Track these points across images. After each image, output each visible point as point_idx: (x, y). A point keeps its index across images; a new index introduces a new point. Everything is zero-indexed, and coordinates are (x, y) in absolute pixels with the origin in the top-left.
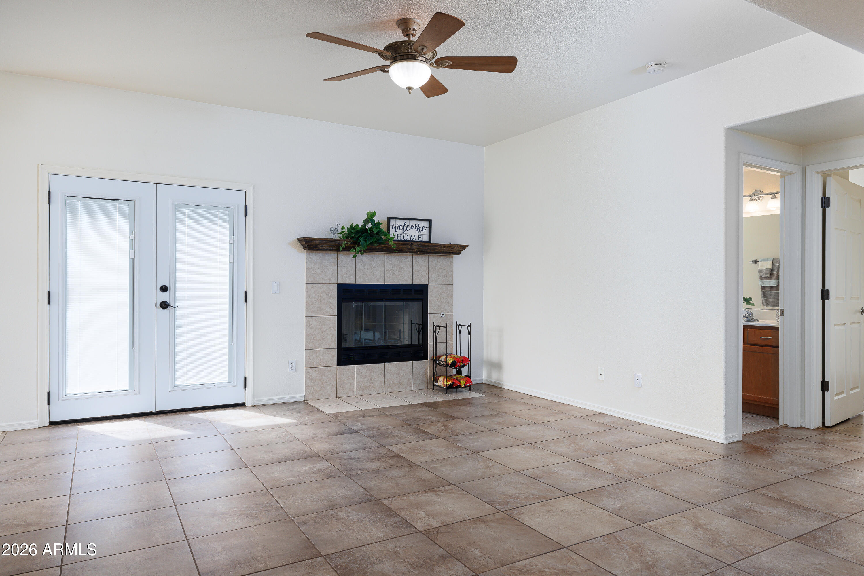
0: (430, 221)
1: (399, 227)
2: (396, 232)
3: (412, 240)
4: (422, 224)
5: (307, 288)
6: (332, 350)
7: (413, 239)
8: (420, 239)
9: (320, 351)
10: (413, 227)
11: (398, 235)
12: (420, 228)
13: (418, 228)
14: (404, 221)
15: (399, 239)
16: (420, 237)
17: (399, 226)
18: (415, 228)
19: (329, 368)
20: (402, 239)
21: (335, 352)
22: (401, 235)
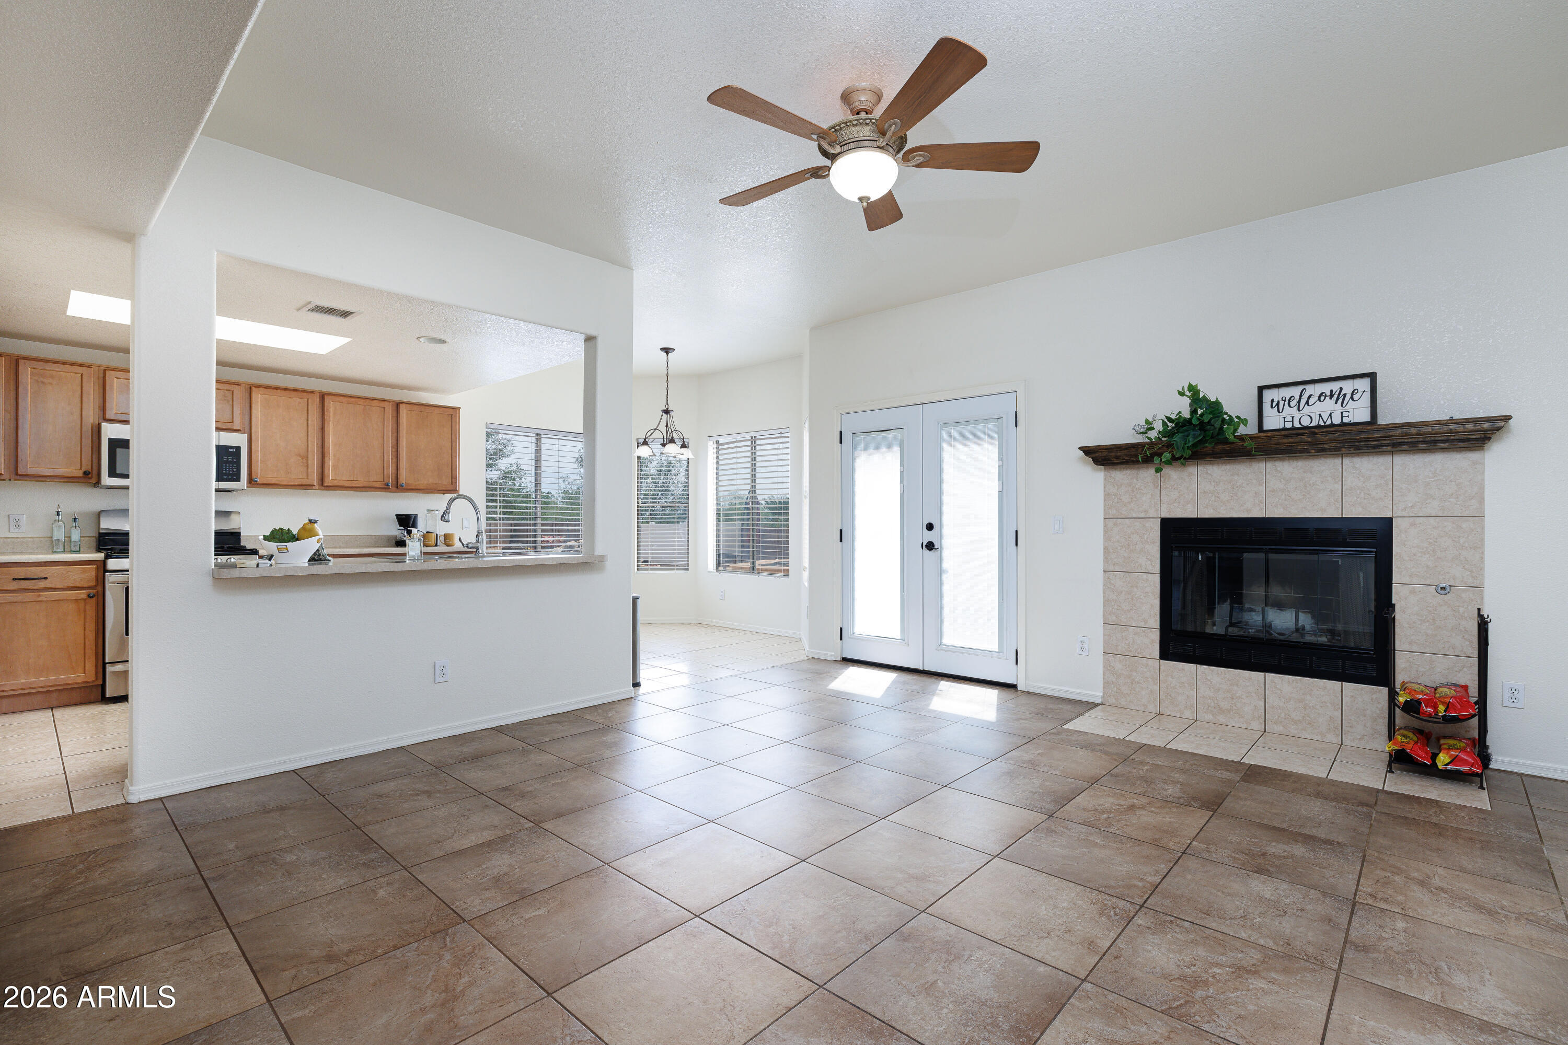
0: (1372, 376)
1: (1286, 403)
2: (1279, 412)
3: (1322, 423)
4: (1348, 387)
5: (1105, 526)
6: (1151, 631)
7: (1325, 423)
8: (1346, 420)
9: (1128, 630)
10: (1326, 396)
11: (1284, 418)
12: (1345, 395)
13: (1339, 397)
14: (1300, 388)
15: (1289, 425)
16: (1345, 414)
17: (1287, 399)
18: (1331, 398)
19: (1144, 660)
20: (1297, 425)
21: (1156, 636)
22: (1293, 417)
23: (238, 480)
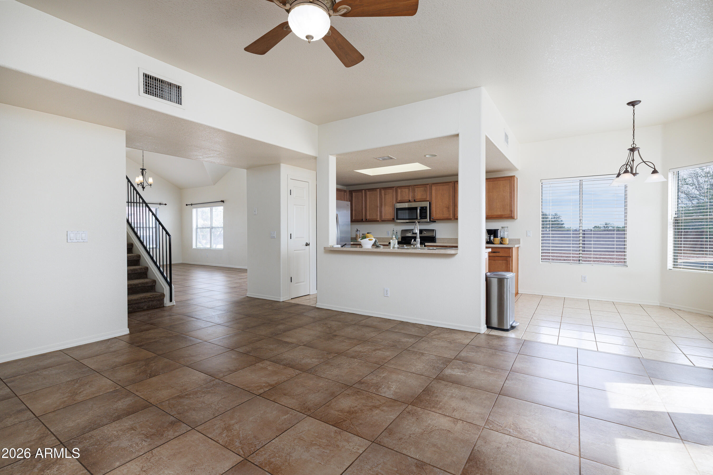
23: (426, 218)
